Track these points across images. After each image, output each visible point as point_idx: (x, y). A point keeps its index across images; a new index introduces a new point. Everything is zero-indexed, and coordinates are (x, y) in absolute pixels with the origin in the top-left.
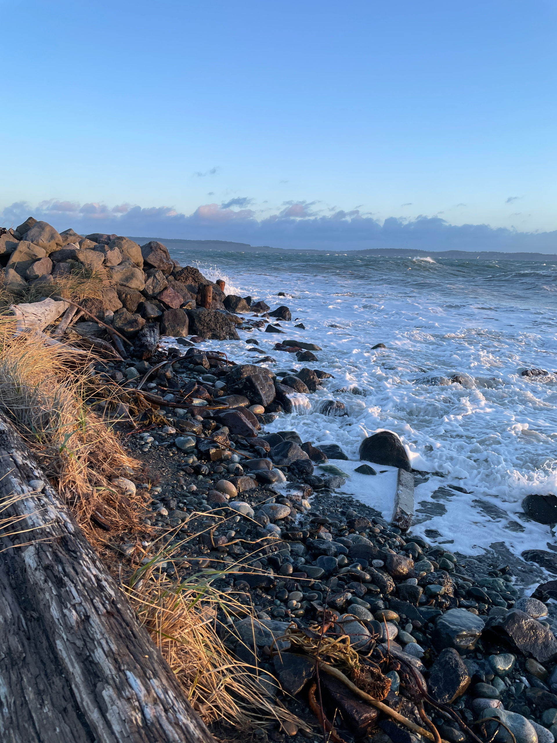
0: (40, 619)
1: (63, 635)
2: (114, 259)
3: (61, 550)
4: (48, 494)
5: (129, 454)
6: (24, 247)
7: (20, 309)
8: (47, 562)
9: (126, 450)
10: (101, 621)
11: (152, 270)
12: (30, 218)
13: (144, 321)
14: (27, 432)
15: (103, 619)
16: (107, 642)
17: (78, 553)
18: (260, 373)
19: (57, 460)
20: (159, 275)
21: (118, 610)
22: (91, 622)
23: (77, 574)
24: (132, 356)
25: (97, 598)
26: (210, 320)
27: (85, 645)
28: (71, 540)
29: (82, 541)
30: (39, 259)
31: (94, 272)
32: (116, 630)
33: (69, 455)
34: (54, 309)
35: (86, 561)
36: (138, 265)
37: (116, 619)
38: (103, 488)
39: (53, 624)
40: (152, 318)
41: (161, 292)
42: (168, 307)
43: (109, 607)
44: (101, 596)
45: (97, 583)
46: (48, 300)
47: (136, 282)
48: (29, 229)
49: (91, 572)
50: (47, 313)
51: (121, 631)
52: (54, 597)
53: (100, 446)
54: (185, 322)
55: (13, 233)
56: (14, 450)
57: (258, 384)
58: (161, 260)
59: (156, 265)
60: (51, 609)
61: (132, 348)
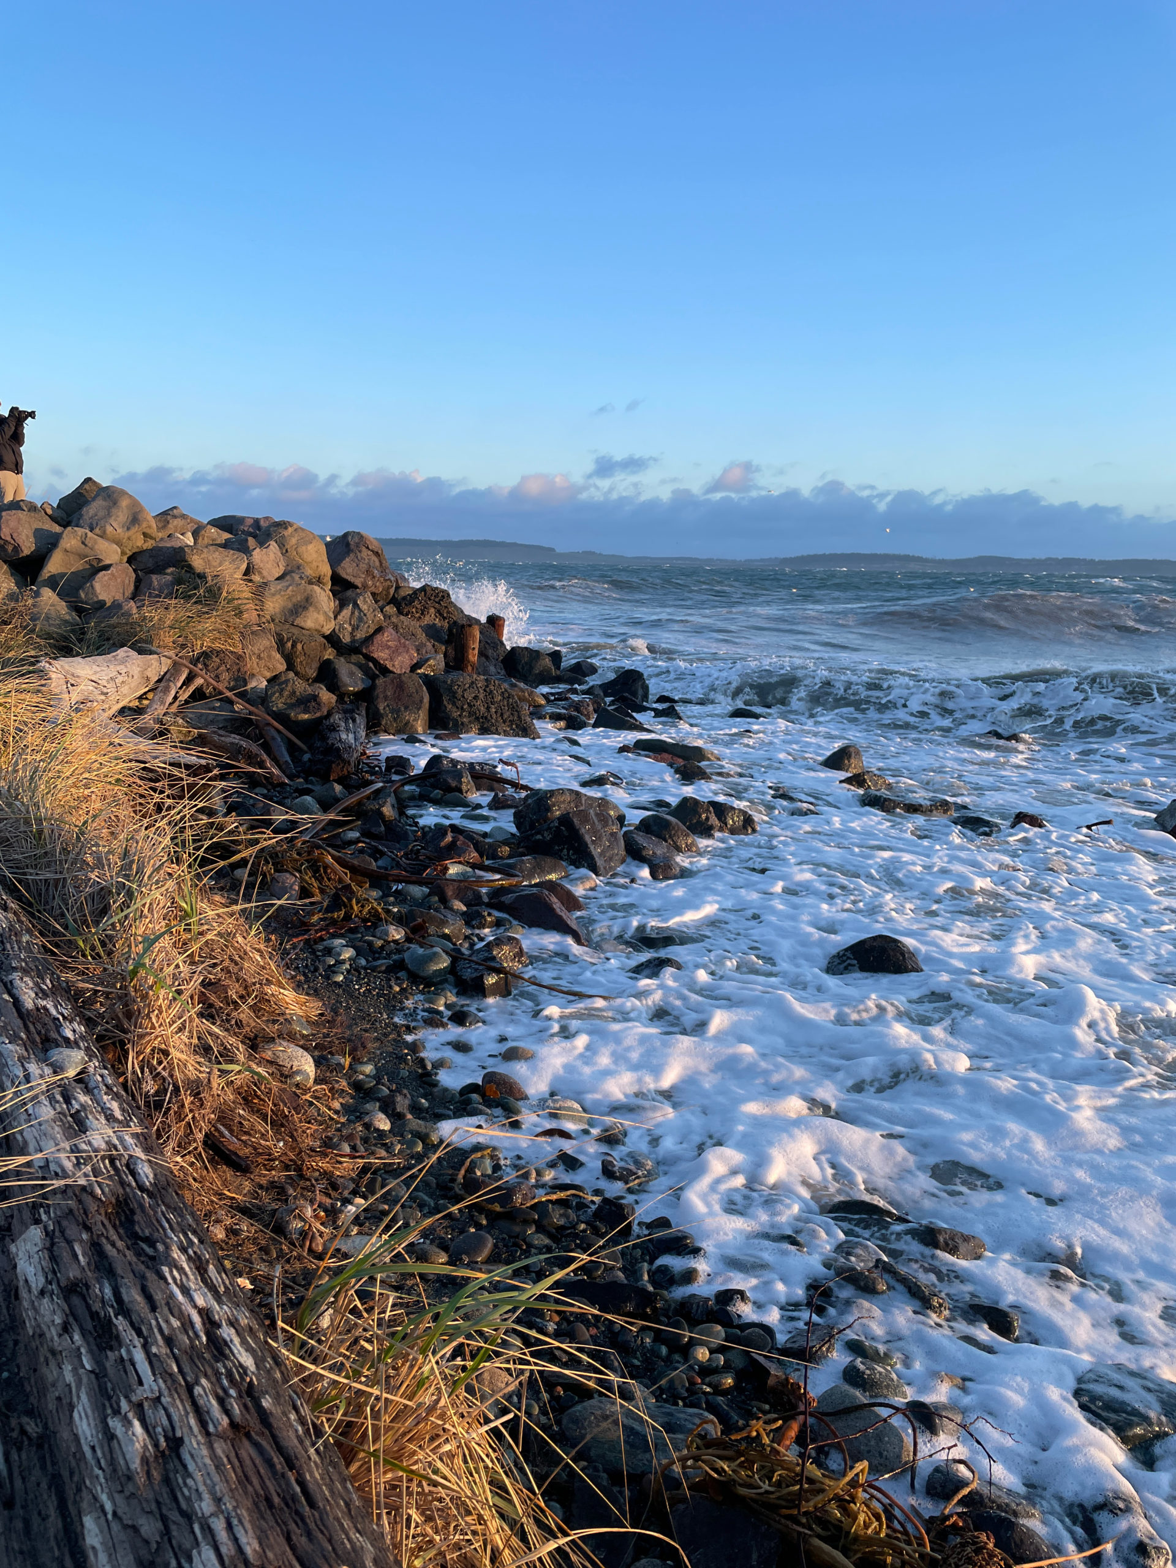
0: (45, 1443)
1: (104, 1498)
2: (269, 566)
3: (115, 1237)
4: (92, 1084)
5: (298, 987)
6: (73, 542)
7: (59, 670)
8: (73, 1273)
9: (293, 977)
10: (214, 1456)
11: (350, 593)
12: (88, 480)
13: (333, 698)
14: (56, 933)
15: (220, 1448)
16: (230, 1527)
17: (160, 1247)
18: (591, 806)
19: (124, 998)
20: (365, 602)
21: (264, 1417)
22: (186, 1457)
23: (154, 1308)
24: (307, 772)
25: (204, 1381)
26: (476, 698)
27: (167, 1532)
28: (141, 1206)
29: (174, 1209)
30: (107, 567)
31: (224, 594)
32: (255, 1481)
33: (151, 987)
34: (136, 671)
35: (181, 1270)
36: (319, 581)
37: (257, 1445)
38: (237, 1068)
39: (78, 1461)
40: (349, 694)
41: (369, 639)
42: (385, 671)
43: (236, 1409)
44: (217, 1374)
45: (207, 1334)
46: (122, 652)
47: (315, 615)
48: (86, 502)
49: (192, 1300)
50: (120, 679)
51: (271, 1485)
52: (85, 1380)
53: (233, 968)
54: (421, 701)
55: (50, 512)
56: (16, 976)
57: (585, 830)
58: (369, 572)
59: (358, 582)
60: (76, 1415)
61: (306, 757)
